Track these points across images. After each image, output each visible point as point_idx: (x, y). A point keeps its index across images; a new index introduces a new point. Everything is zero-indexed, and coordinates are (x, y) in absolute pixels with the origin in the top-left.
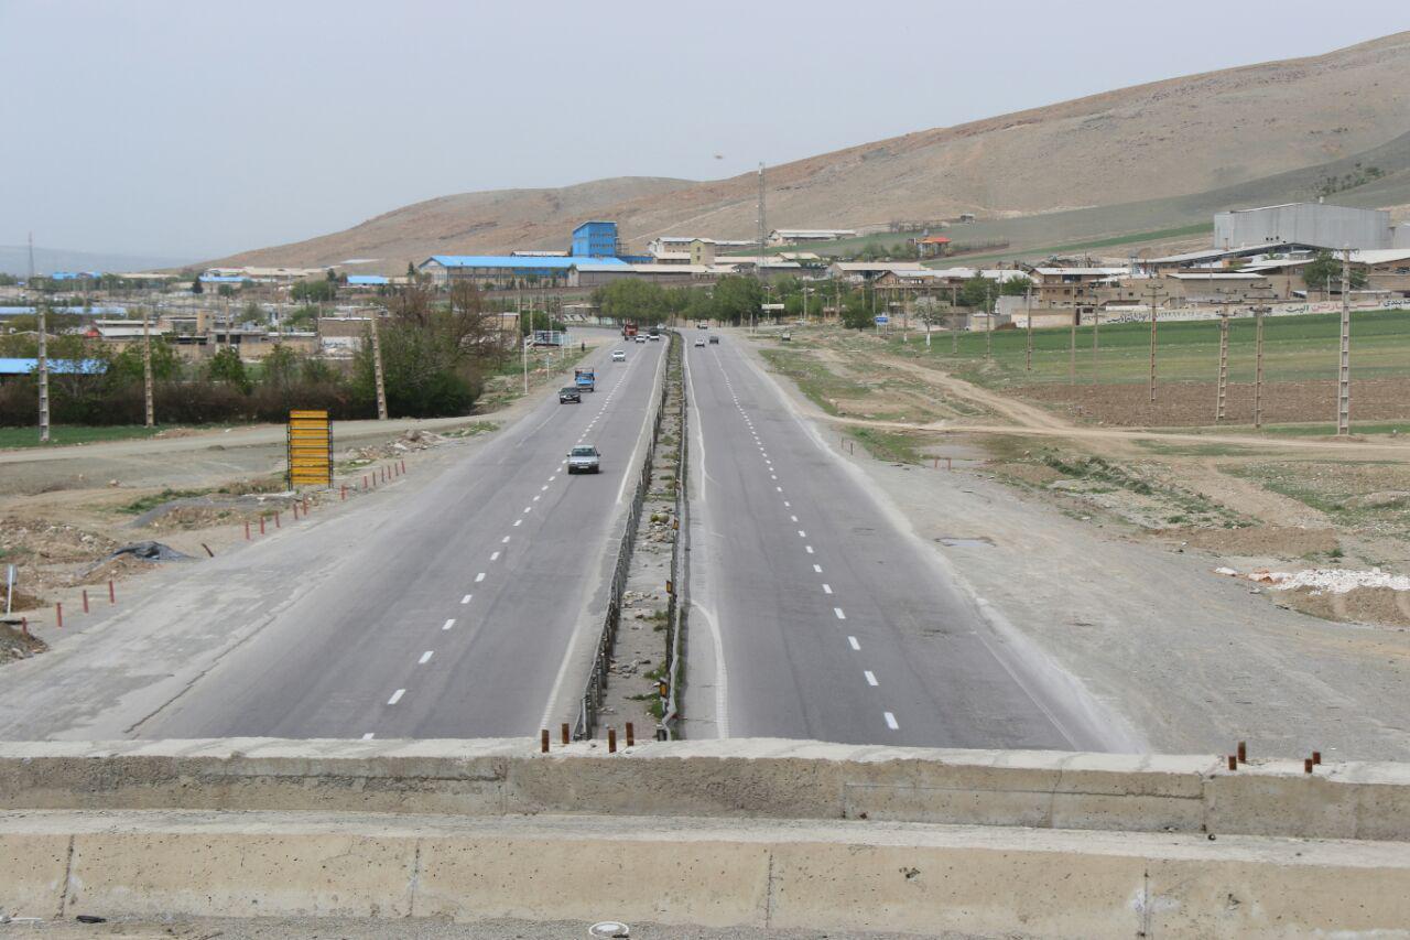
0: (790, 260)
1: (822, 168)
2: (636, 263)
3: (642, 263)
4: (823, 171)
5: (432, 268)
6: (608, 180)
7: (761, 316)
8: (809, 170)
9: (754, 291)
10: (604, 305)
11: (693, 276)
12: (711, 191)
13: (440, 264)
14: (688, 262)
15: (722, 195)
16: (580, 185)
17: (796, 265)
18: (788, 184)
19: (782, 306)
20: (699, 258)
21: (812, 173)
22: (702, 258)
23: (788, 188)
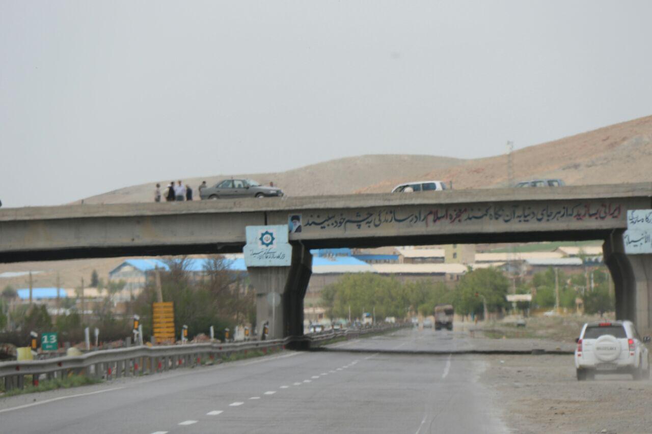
0: (572, 256)
1: (624, 139)
2: (377, 262)
3: (385, 262)
4: (625, 143)
5: (125, 274)
6: (343, 161)
7: (507, 309)
8: (608, 142)
9: (498, 281)
10: (337, 302)
11: (448, 277)
12: (477, 171)
13: (135, 269)
14: (440, 260)
15: (493, 177)
16: (307, 168)
17: (578, 261)
18: (578, 161)
19: (528, 297)
20: (455, 255)
21: (612, 146)
22: (458, 256)
23: (576, 166)
